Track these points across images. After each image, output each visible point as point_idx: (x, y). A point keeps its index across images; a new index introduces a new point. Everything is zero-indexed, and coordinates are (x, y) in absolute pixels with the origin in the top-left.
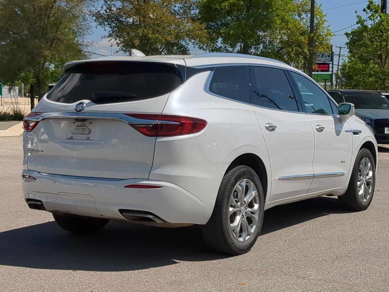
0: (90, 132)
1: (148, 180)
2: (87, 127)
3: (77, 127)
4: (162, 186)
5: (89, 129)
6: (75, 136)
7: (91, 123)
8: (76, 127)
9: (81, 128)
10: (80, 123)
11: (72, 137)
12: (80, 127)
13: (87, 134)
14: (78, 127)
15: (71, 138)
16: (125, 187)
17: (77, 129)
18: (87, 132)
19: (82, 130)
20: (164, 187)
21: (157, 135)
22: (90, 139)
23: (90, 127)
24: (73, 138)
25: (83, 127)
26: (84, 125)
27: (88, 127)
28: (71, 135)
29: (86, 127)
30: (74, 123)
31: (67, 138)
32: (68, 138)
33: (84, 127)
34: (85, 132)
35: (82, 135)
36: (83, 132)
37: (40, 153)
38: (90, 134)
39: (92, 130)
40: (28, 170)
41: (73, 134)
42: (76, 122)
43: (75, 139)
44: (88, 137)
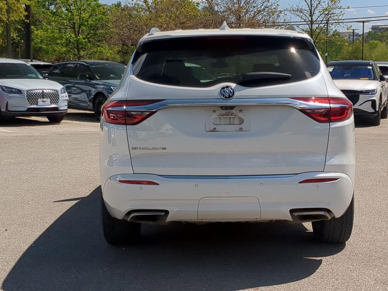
0: (242, 121)
1: (323, 172)
2: (235, 116)
4: (338, 178)
5: (240, 118)
6: (218, 128)
7: (241, 111)
8: (219, 116)
9: (227, 118)
10: (224, 112)
11: (215, 128)
12: (225, 116)
13: (237, 124)
14: (221, 116)
15: (214, 130)
16: (299, 183)
17: (220, 118)
18: (237, 121)
19: (228, 119)
20: (340, 178)
21: (330, 121)
22: (243, 130)
23: (241, 115)
24: (217, 130)
25: (230, 116)
26: (230, 114)
27: (237, 116)
28: (215, 126)
30: (214, 111)
31: (207, 130)
32: (209, 130)
33: (232, 116)
34: (233, 122)
35: (231, 125)
36: (230, 122)
37: (157, 151)
38: (242, 123)
39: (244, 119)
40: (134, 173)
41: (215, 125)
42: (217, 110)
43: (219, 130)
44: (239, 127)
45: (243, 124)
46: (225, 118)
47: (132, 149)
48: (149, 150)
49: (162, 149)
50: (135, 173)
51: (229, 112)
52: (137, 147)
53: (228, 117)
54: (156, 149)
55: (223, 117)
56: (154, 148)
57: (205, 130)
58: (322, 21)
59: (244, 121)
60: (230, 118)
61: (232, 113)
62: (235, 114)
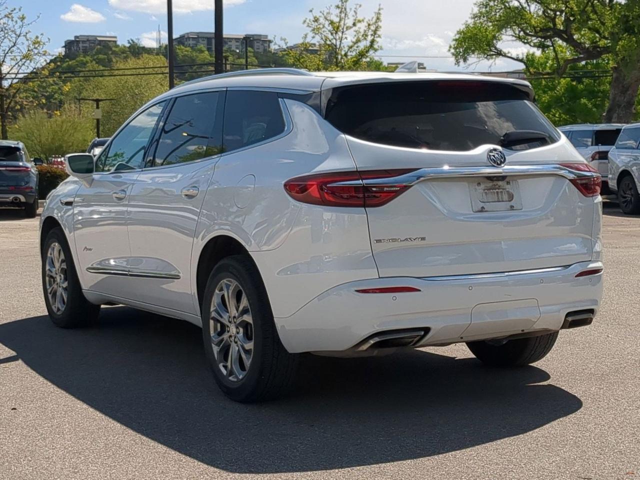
0: (511, 197)
3: (486, 191)
5: (508, 192)
6: (487, 206)
7: (508, 183)
8: (484, 190)
10: (490, 184)
11: (483, 208)
12: (492, 191)
13: (506, 201)
14: (488, 190)
15: (482, 210)
17: (486, 193)
18: (505, 197)
19: (496, 194)
22: (515, 208)
23: (508, 188)
24: (486, 209)
25: (497, 190)
26: (497, 186)
27: (505, 189)
28: (482, 205)
29: (502, 190)
30: (479, 184)
32: (477, 210)
33: (499, 189)
34: (502, 198)
35: (499, 203)
36: (498, 198)
37: (415, 243)
38: (512, 199)
39: (514, 194)
40: (379, 278)
41: (482, 202)
42: (482, 182)
43: (488, 210)
44: (510, 205)
45: (514, 200)
46: (492, 192)
47: (375, 242)
48: (402, 242)
49: (420, 239)
50: (382, 278)
51: (496, 184)
52: (384, 238)
53: (495, 191)
54: (412, 240)
55: (489, 191)
56: (410, 239)
57: (473, 210)
58: (18, 73)
59: (513, 195)
60: (497, 192)
61: (499, 186)
62: (503, 188)
